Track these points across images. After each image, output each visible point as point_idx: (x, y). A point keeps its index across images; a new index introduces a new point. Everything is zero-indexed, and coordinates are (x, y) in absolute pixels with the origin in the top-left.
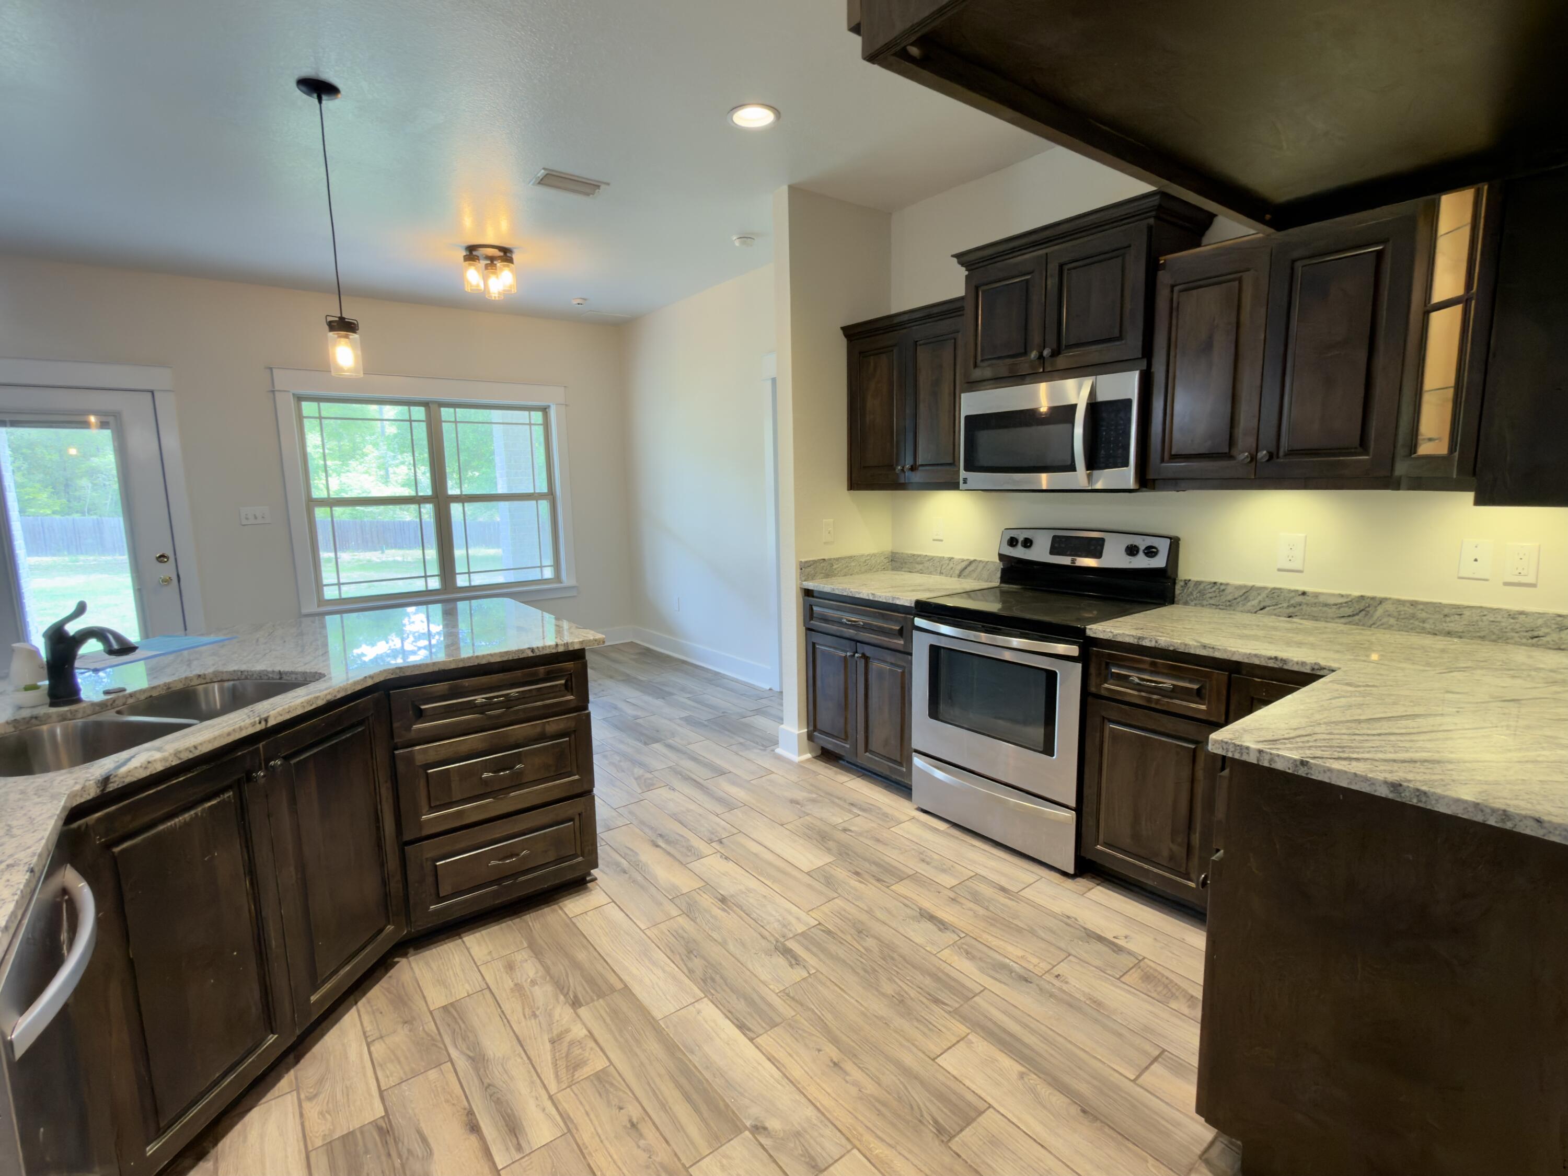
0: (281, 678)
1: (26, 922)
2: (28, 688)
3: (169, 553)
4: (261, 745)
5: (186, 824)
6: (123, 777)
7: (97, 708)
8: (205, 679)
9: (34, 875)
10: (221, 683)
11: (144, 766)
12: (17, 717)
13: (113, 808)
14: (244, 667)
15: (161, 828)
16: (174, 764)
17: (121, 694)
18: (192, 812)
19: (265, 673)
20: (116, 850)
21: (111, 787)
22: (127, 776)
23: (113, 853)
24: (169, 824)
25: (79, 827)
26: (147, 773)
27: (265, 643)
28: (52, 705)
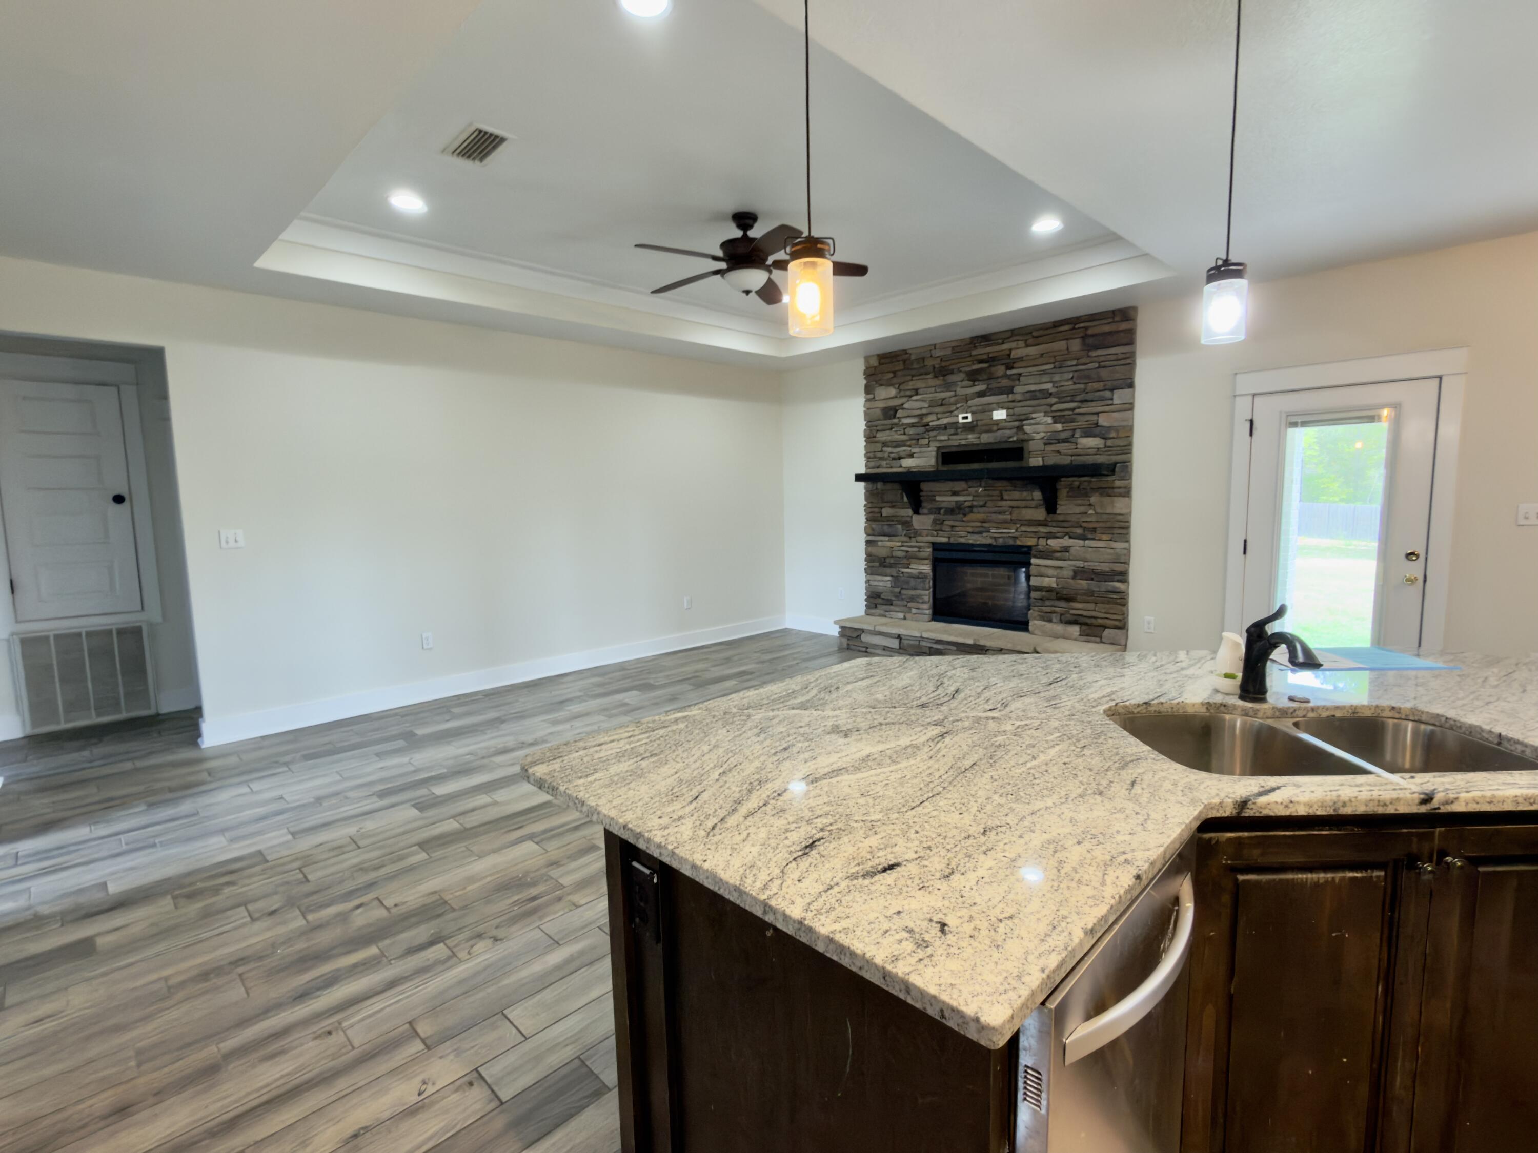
0: (1499, 744)
1: (1116, 927)
2: (1227, 676)
3: (1421, 551)
4: (1438, 829)
5: (1316, 885)
6: (1261, 808)
7: (1277, 714)
8: (1399, 713)
9: (1140, 883)
10: (1418, 724)
11: (1285, 803)
12: (1211, 701)
13: (1246, 834)
14: (1451, 714)
15: (1290, 876)
16: (1318, 813)
17: (1303, 705)
18: (1329, 876)
19: (1478, 729)
20: (1241, 878)
21: (1247, 813)
22: (1265, 808)
23: (1237, 880)
24: (1300, 876)
25: (1210, 839)
26: (1287, 813)
27: (1496, 686)
28: (1242, 697)
